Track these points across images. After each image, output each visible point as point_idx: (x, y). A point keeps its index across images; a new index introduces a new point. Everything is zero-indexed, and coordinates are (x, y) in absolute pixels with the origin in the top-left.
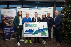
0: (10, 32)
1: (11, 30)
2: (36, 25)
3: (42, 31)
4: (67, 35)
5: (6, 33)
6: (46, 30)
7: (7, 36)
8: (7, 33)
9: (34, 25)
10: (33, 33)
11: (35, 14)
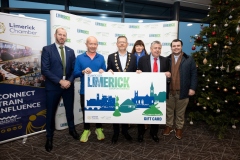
0: (23, 107)
1: (27, 101)
3: (148, 102)
9: (121, 82)
10: (113, 109)
11: (118, 42)
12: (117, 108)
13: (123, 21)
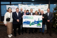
2: (33, 17)
3: (38, 22)
9: (31, 18)
10: (29, 24)
12: (30, 24)
13: (35, 5)
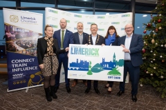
0: (27, 69)
1: (29, 65)
3: (112, 65)
4: (162, 77)
5: (16, 73)
6: (121, 66)
7: (19, 80)
8: (20, 72)
11: (91, 28)
13: (94, 14)
